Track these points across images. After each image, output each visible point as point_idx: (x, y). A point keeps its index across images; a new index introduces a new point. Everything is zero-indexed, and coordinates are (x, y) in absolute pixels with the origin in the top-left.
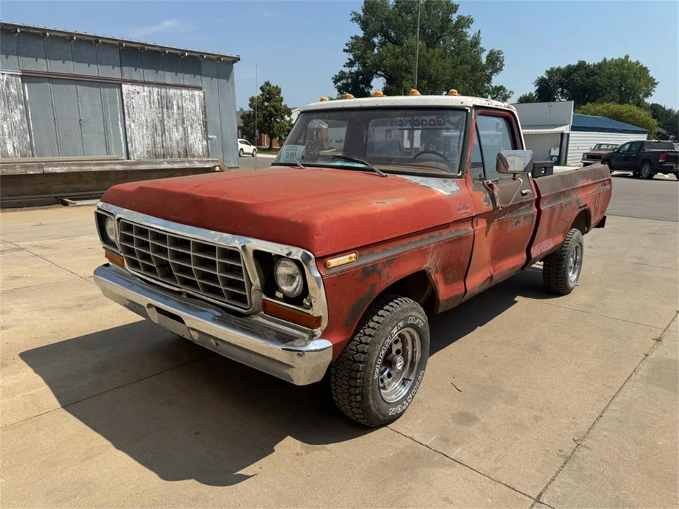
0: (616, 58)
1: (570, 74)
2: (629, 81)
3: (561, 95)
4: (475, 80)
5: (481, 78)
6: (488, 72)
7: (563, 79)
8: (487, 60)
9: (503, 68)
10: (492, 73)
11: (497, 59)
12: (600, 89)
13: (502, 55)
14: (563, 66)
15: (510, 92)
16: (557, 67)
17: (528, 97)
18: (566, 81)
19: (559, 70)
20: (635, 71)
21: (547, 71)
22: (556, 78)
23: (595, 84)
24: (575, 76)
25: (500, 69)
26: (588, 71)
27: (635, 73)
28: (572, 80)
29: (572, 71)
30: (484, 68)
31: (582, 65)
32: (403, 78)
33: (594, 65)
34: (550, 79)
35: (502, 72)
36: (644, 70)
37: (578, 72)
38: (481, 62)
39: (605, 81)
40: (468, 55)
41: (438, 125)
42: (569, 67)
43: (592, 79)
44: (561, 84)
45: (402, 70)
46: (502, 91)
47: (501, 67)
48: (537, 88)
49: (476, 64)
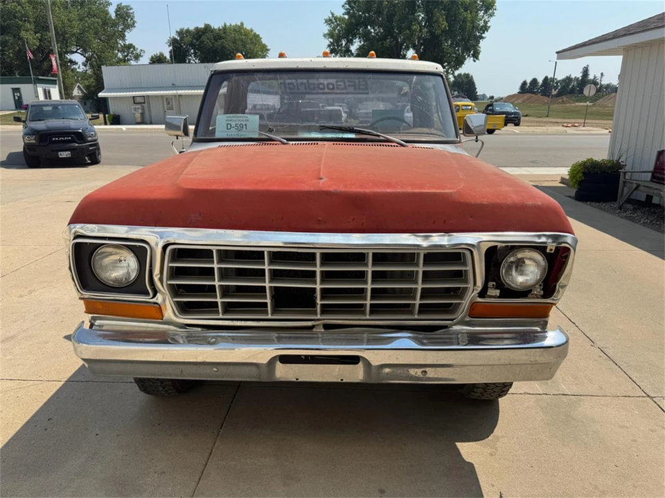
0: (233, 24)
1: (200, 37)
2: (248, 46)
3: (195, 56)
4: (108, 36)
5: (114, 34)
6: (120, 28)
7: (194, 41)
8: (116, 15)
9: (135, 24)
10: (124, 30)
11: (128, 15)
12: (228, 52)
13: (131, 11)
14: (192, 28)
15: (141, 51)
16: (186, 28)
17: (159, 56)
18: (197, 43)
19: (188, 31)
20: (251, 37)
21: (177, 32)
22: (188, 39)
23: (223, 47)
24: (204, 38)
25: (133, 25)
26: (215, 35)
27: (251, 40)
28: (202, 42)
29: (201, 33)
30: (115, 24)
31: (207, 28)
32: (19, 28)
33: (219, 30)
34: (181, 40)
35: (134, 29)
36: (257, 37)
37: (207, 34)
38: (110, 16)
39: (231, 44)
40: (94, 7)
41: (338, 89)
42: (197, 29)
43: (220, 42)
44: (192, 45)
45: (15, 17)
46: (132, 49)
47: (134, 24)
48: (171, 48)
49: (105, 18)
